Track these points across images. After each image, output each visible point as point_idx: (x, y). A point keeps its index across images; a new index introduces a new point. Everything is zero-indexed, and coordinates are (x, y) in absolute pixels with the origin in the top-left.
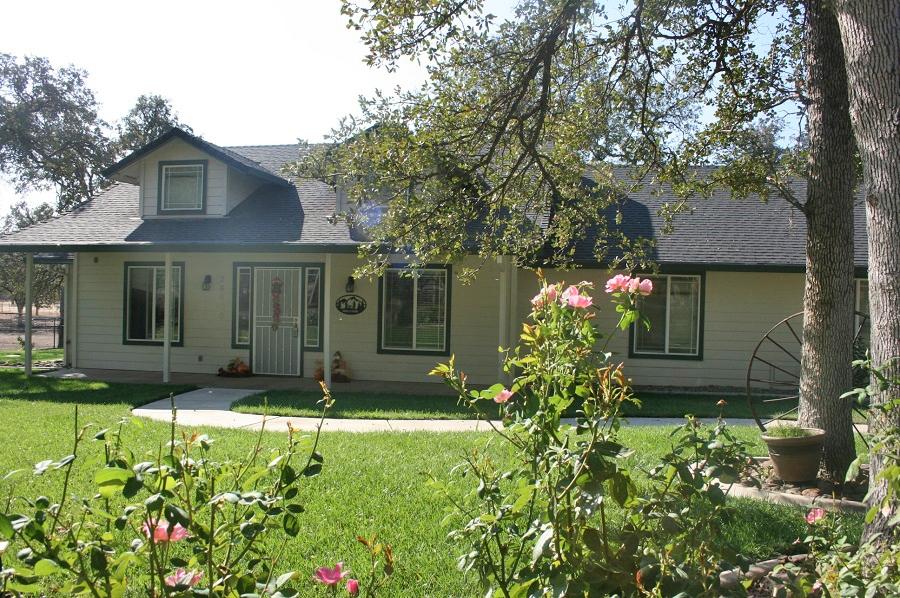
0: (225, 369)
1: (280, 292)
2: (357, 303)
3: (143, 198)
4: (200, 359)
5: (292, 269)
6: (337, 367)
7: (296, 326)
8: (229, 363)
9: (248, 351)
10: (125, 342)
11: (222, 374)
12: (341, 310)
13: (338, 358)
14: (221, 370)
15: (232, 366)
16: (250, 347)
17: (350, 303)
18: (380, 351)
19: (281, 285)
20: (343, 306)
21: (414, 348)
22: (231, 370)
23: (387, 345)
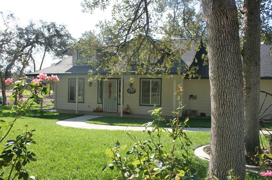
0: (95, 110)
1: (111, 87)
2: (133, 90)
3: (73, 60)
4: (89, 107)
5: (114, 80)
6: (127, 110)
7: (115, 97)
8: (96, 108)
9: (102, 105)
10: (69, 102)
11: (94, 111)
12: (129, 92)
13: (127, 107)
14: (94, 110)
15: (97, 109)
16: (102, 103)
17: (131, 90)
18: (140, 105)
19: (111, 85)
20: (129, 91)
21: (150, 104)
22: (97, 110)
23: (142, 103)
